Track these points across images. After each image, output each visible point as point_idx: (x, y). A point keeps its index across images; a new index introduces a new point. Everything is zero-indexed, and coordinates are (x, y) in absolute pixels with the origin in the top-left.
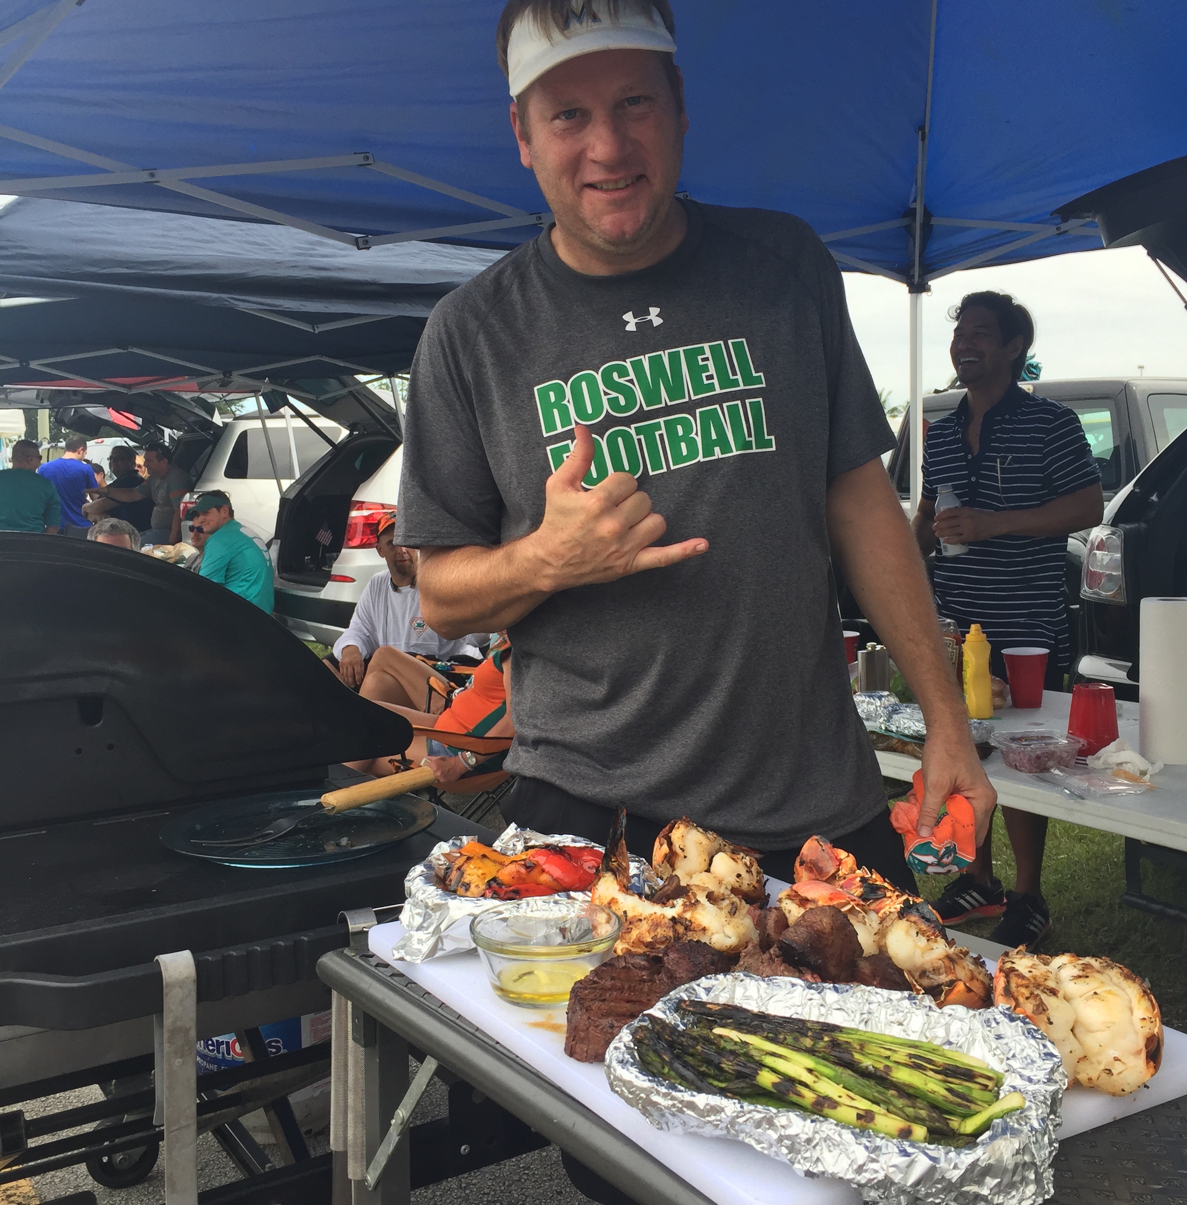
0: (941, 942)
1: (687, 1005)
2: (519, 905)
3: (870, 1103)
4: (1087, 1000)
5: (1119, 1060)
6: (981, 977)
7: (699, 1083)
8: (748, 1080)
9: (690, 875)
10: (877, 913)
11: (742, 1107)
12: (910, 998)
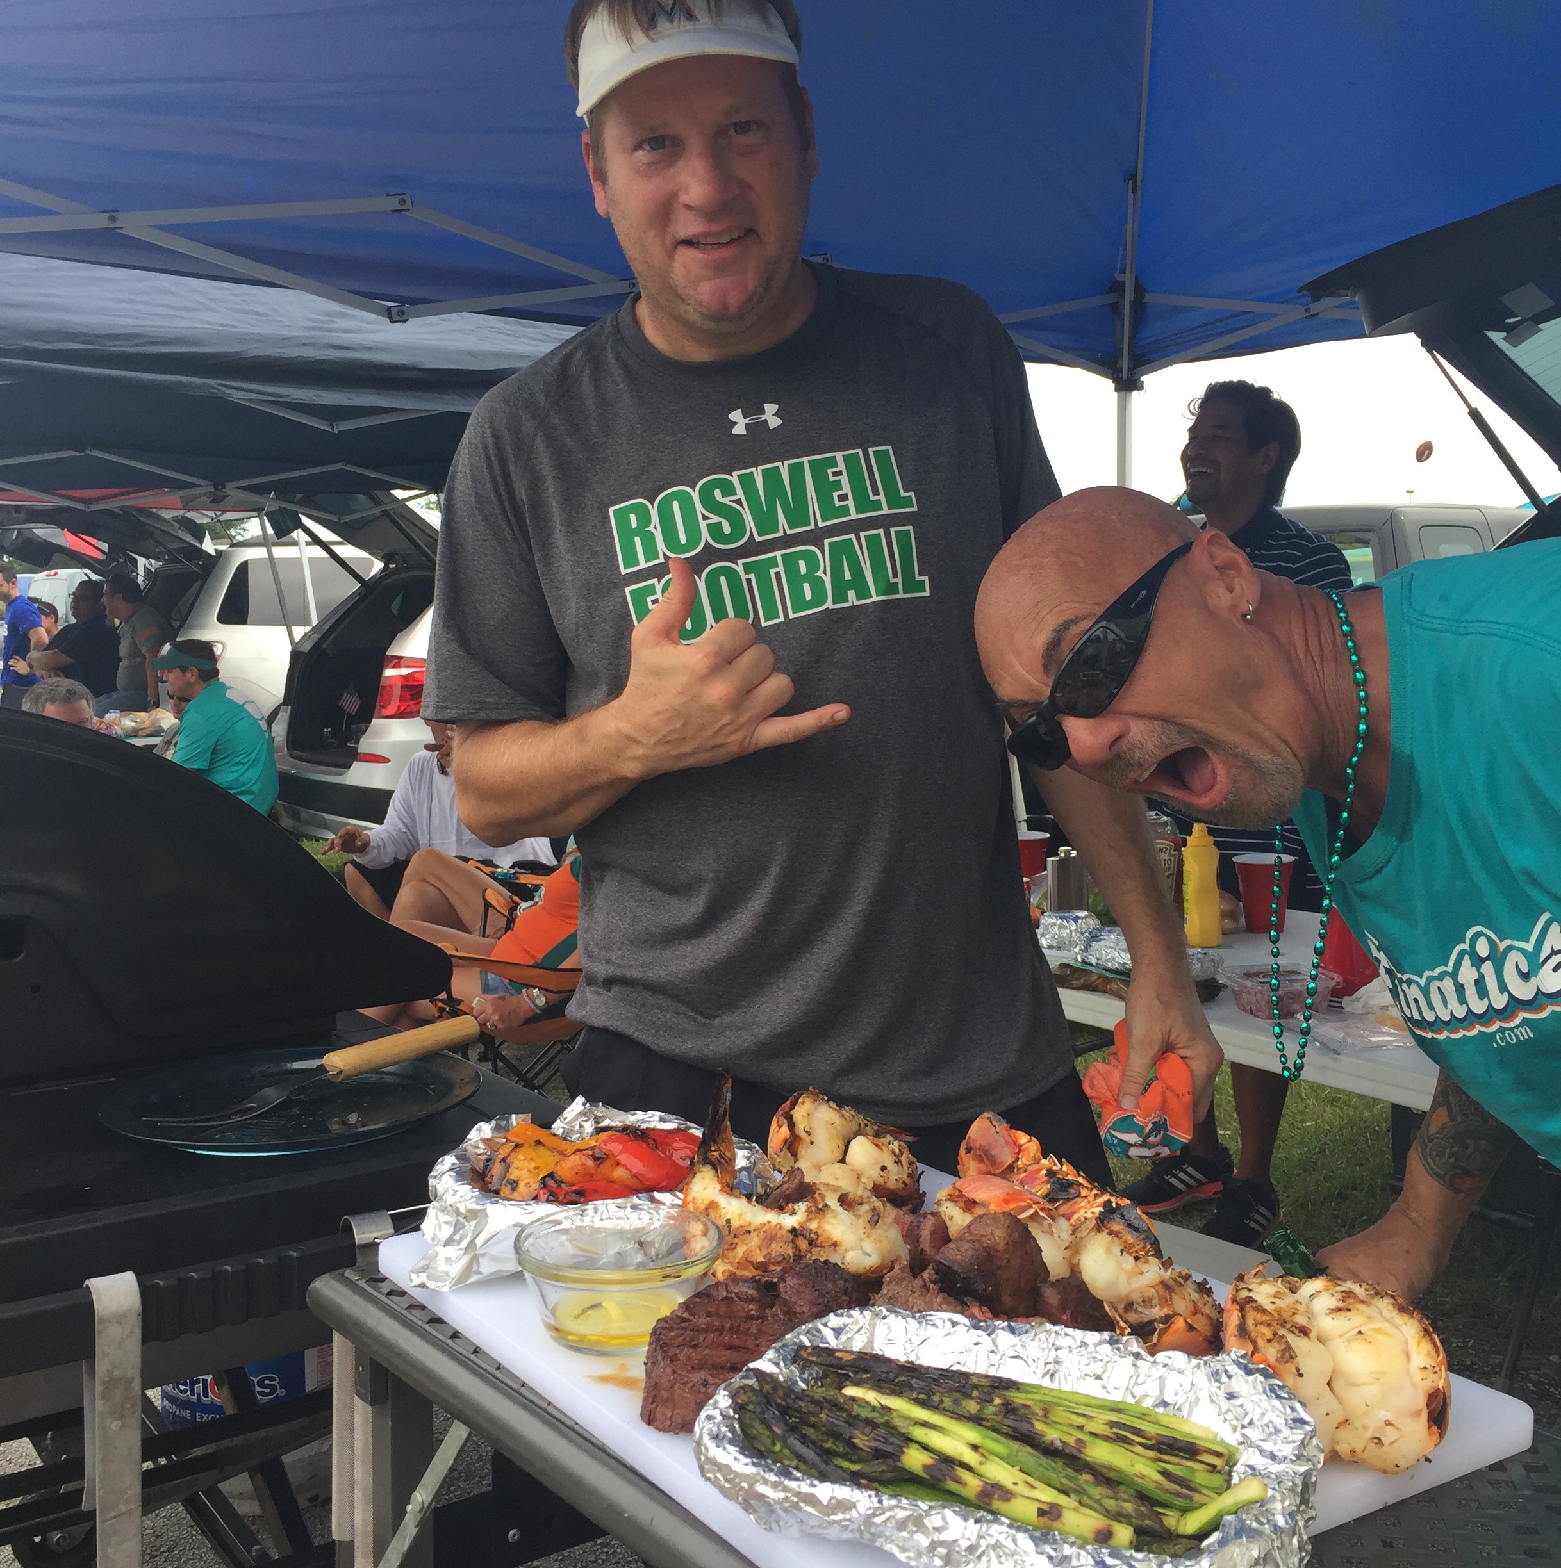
0: (1155, 1262)
1: (808, 1354)
2: (583, 1211)
3: (1056, 1492)
4: (1349, 1341)
5: (1392, 1425)
6: (1207, 1310)
7: (823, 1466)
8: (890, 1462)
9: (818, 1168)
10: (1068, 1219)
11: (880, 1502)
12: (1112, 1342)
